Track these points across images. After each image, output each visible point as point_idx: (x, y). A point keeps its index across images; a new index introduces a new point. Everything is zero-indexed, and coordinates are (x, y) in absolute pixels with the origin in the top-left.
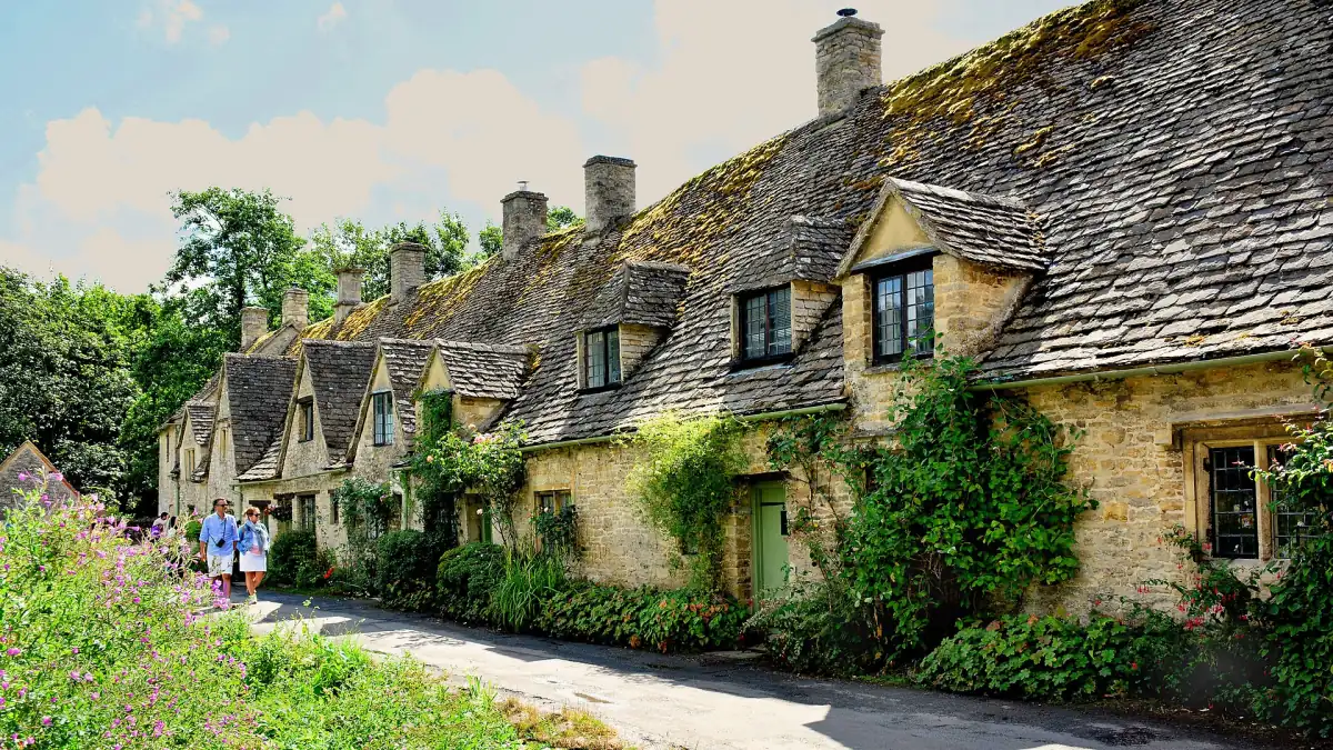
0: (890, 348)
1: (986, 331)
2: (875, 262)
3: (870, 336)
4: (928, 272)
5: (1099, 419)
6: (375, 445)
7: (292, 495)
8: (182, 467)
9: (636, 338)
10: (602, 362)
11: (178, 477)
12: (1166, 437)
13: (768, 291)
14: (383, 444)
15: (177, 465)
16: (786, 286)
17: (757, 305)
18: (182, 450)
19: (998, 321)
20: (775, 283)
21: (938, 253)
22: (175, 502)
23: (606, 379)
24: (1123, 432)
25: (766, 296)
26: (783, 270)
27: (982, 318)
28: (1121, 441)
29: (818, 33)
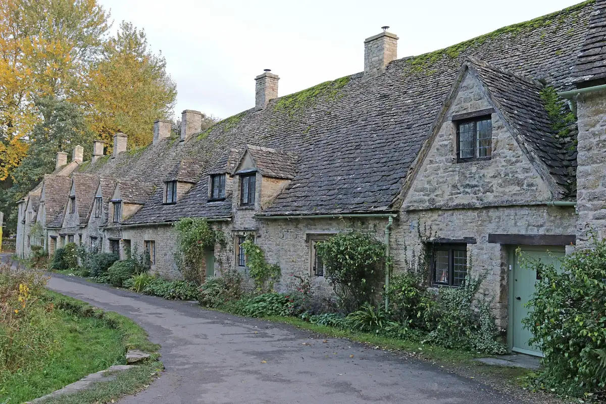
0: (246, 201)
1: (271, 198)
2: (242, 172)
3: (240, 196)
4: (254, 177)
5: (292, 230)
6: (96, 217)
7: (66, 234)
8: (26, 219)
9: (183, 186)
10: (171, 194)
11: (24, 223)
12: (305, 237)
13: (220, 175)
14: (98, 217)
15: (25, 218)
16: (224, 174)
17: (217, 179)
18: (26, 212)
19: (275, 195)
20: (222, 173)
21: (257, 171)
22: (23, 233)
23: (173, 200)
24: (297, 235)
25: (219, 177)
26: (224, 168)
27: (269, 193)
28: (296, 238)
29: (257, 77)
